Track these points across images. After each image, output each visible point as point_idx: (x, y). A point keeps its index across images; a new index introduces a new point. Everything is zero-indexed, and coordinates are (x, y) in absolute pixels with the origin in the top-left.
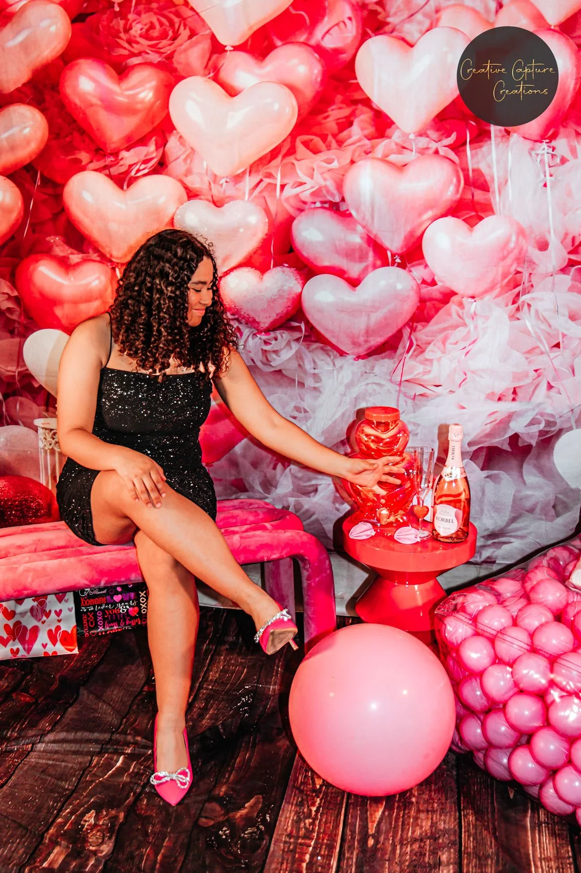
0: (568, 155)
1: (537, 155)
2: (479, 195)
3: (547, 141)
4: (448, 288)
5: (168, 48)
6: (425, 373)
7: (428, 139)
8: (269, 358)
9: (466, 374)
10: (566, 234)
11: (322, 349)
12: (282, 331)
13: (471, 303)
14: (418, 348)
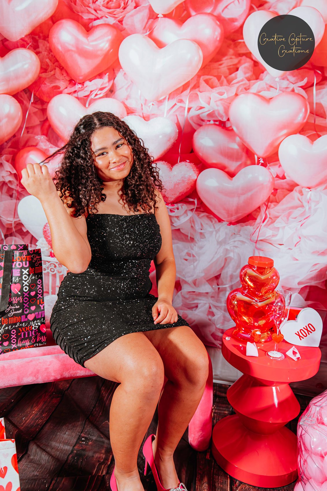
2: (319, 121)
4: (293, 181)
5: (120, 14)
6: (274, 236)
7: (288, 82)
8: (173, 221)
9: (300, 238)
11: (208, 217)
12: (181, 204)
13: (308, 192)
14: (270, 219)
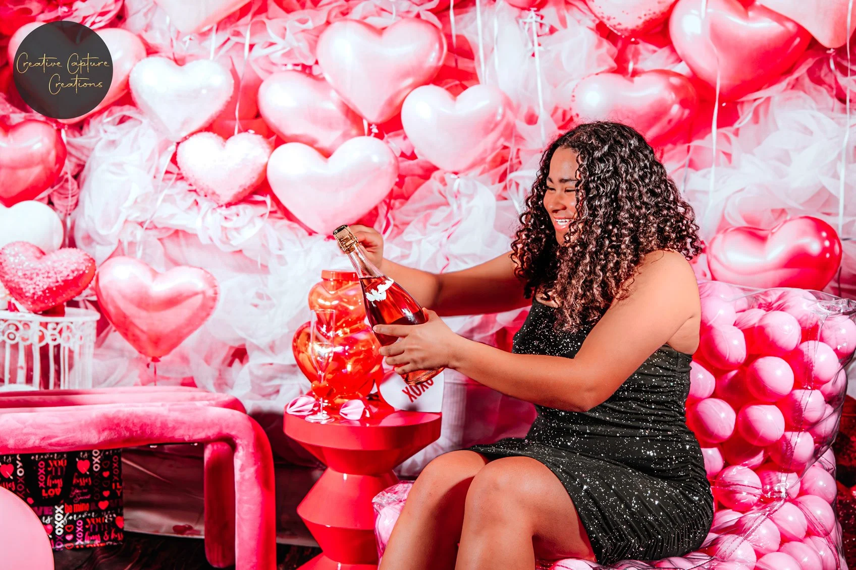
0: (557, 25)
1: (525, 23)
2: (463, 64)
3: (535, 9)
4: (428, 162)
6: (404, 257)
7: (409, 3)
8: (230, 237)
9: (448, 259)
10: (556, 109)
11: (290, 227)
12: (244, 206)
13: (454, 179)
14: (395, 228)
